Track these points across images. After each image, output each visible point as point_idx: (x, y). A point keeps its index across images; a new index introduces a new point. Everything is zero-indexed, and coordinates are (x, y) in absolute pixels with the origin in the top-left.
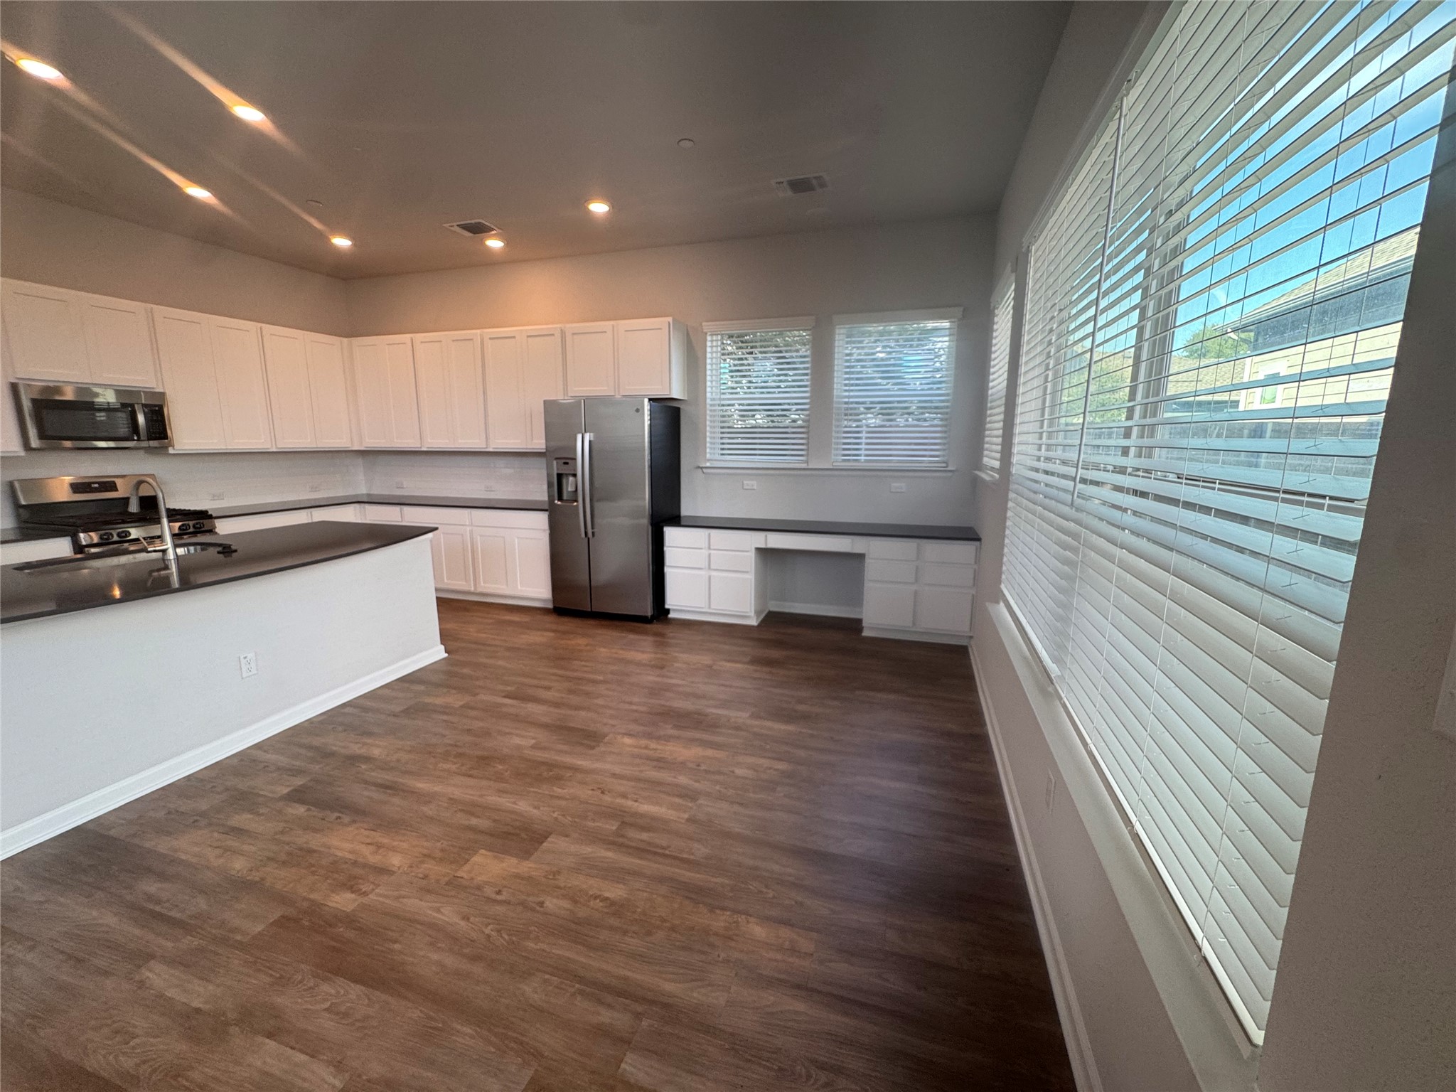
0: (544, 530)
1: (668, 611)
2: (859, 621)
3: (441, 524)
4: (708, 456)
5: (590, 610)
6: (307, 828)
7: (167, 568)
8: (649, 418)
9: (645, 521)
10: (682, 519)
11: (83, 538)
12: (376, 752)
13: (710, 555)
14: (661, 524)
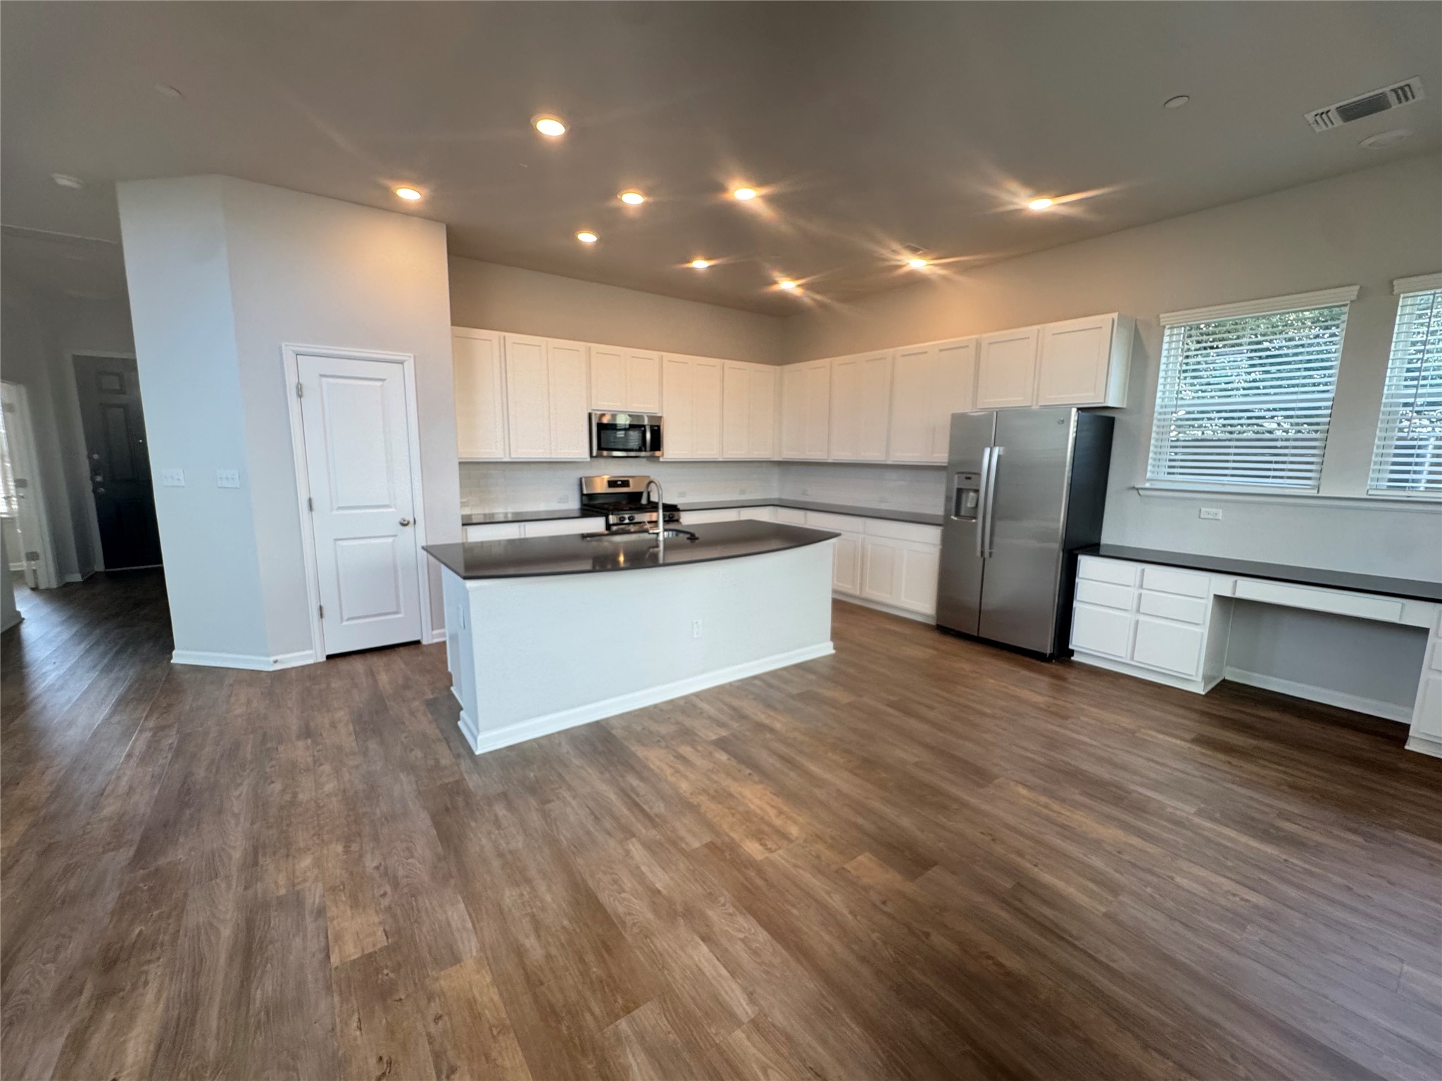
0: (934, 545)
1: (1072, 652)
2: (1405, 728)
3: (844, 531)
4: (1149, 475)
5: (976, 635)
6: (728, 774)
7: (657, 546)
8: (1075, 430)
9: (1056, 546)
10: (1101, 548)
11: (612, 519)
12: (778, 726)
13: (1140, 595)
14: (1075, 552)
